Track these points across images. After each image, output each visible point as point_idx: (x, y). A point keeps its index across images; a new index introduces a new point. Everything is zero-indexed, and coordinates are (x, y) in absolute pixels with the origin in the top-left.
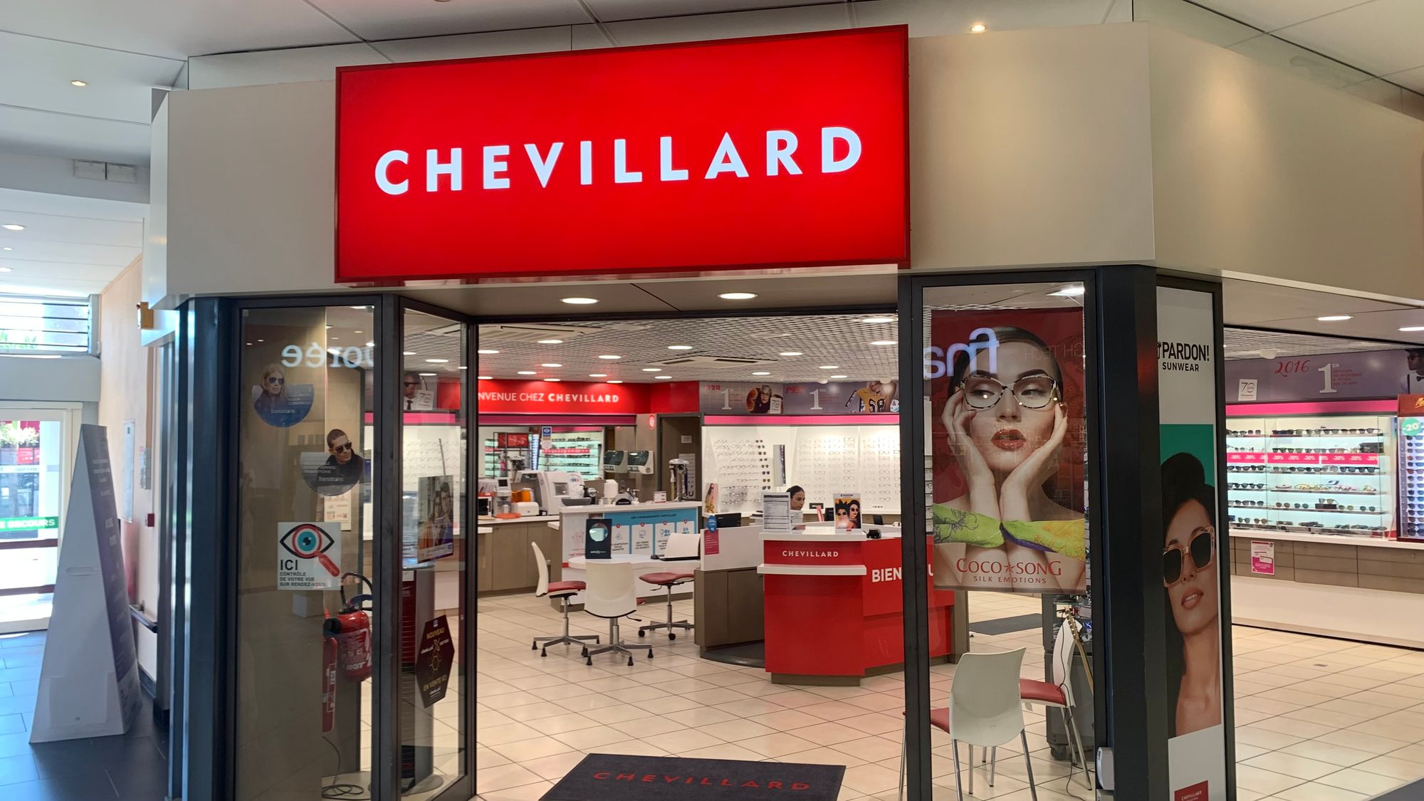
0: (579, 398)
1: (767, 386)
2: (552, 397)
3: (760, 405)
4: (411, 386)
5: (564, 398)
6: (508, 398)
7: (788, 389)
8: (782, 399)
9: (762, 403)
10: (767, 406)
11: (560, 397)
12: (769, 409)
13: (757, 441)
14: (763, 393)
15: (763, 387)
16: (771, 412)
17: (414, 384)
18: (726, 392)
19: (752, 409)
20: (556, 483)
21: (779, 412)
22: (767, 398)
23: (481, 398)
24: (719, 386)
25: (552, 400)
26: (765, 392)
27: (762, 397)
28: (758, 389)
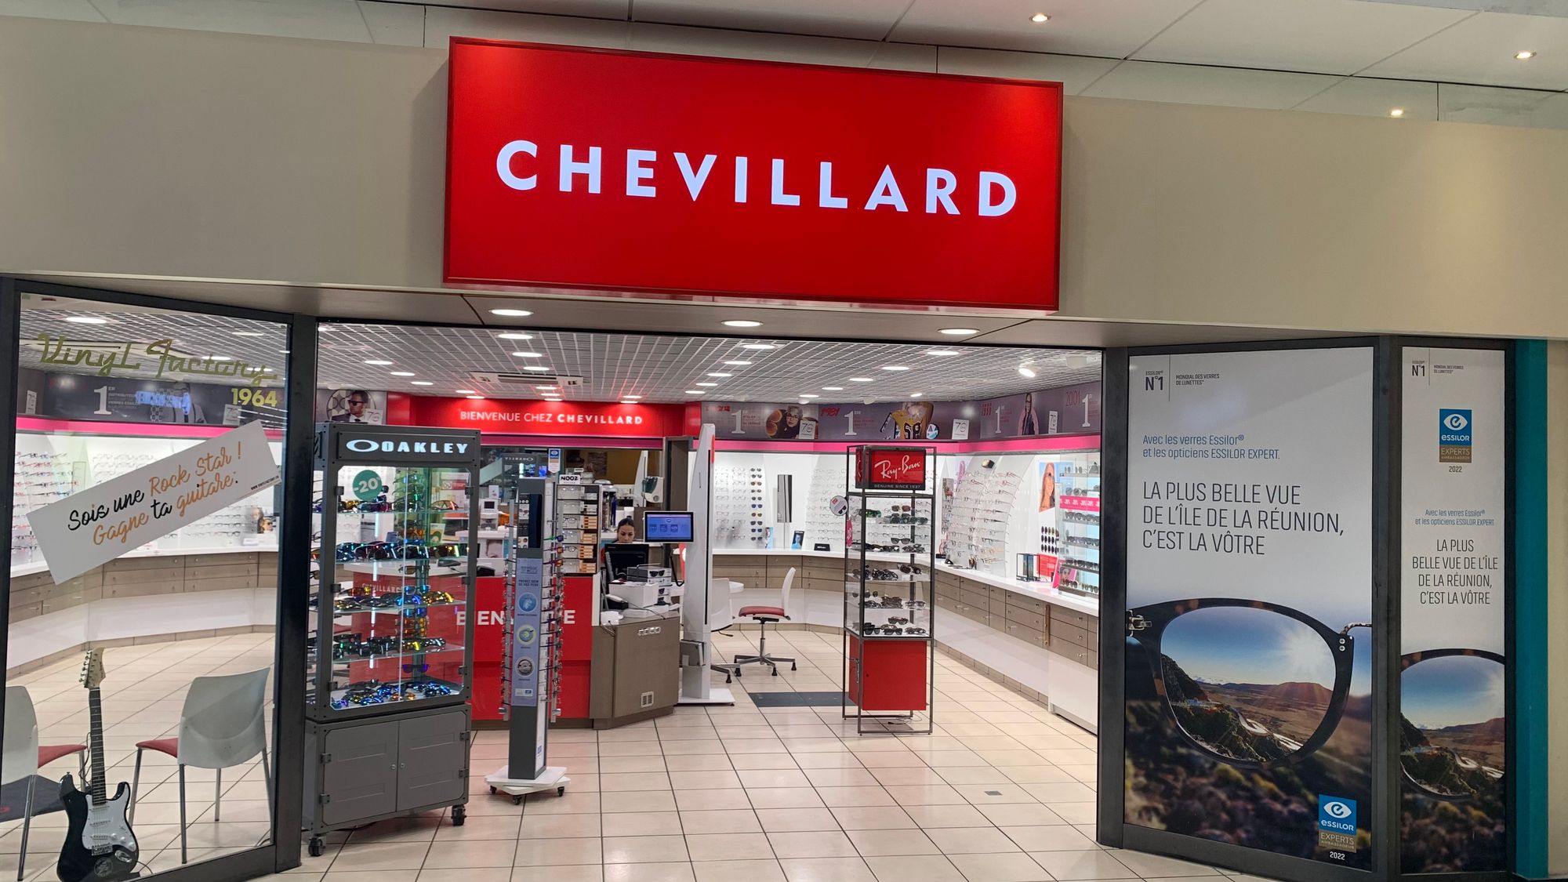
0: (593, 419)
1: (796, 407)
2: (562, 418)
3: (786, 429)
4: (359, 405)
5: (576, 419)
6: (510, 418)
7: (825, 411)
8: (817, 422)
9: (788, 427)
10: (795, 431)
11: (571, 418)
12: (798, 433)
13: (753, 470)
14: (790, 415)
15: (790, 410)
16: (800, 437)
17: (362, 403)
18: (738, 414)
19: (774, 434)
21: (813, 438)
22: (795, 422)
23: (480, 418)
24: (728, 407)
25: (562, 421)
26: (793, 414)
27: (788, 420)
28: (783, 411)
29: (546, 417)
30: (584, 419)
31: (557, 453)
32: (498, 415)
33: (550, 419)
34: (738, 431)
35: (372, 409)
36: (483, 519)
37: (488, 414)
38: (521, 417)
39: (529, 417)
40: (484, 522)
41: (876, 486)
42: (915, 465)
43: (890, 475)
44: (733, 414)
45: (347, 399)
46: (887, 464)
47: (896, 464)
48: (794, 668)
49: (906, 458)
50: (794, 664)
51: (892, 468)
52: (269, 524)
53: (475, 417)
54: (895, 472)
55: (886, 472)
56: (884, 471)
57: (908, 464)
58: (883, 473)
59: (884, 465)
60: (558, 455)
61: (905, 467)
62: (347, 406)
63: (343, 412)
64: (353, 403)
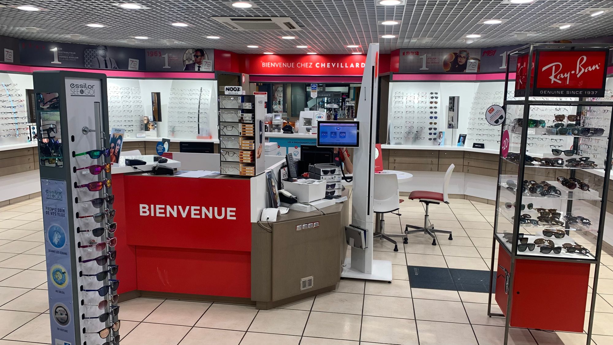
0: (336, 65)
1: (465, 51)
2: (318, 65)
3: (457, 66)
4: (199, 57)
5: (326, 65)
6: (289, 66)
7: (484, 53)
8: (479, 61)
9: (459, 65)
10: (464, 66)
11: (323, 65)
12: (465, 69)
13: (432, 93)
14: (461, 56)
15: (461, 52)
16: (467, 71)
17: (201, 56)
18: (424, 57)
19: (449, 69)
20: (305, 119)
21: (476, 71)
22: (464, 61)
23: (273, 66)
24: (418, 52)
25: (318, 67)
26: (462, 55)
27: (459, 60)
28: (455, 54)
29: (309, 65)
30: (331, 65)
31: (315, 86)
32: (282, 64)
33: (311, 66)
34: (424, 68)
35: (206, 60)
36: (274, 125)
37: (277, 64)
38: (295, 65)
39: (299, 65)
40: (275, 126)
41: (541, 92)
42: (594, 68)
43: (560, 79)
44: (420, 57)
45: (193, 54)
46: (557, 67)
47: (569, 67)
48: (450, 238)
49: (582, 59)
50: (451, 235)
51: (563, 72)
52: (152, 126)
53: (270, 66)
54: (567, 75)
55: (555, 77)
56: (553, 74)
57: (585, 66)
58: (552, 78)
59: (554, 68)
60: (316, 87)
61: (580, 70)
62: (193, 59)
63: (191, 62)
64: (196, 56)
